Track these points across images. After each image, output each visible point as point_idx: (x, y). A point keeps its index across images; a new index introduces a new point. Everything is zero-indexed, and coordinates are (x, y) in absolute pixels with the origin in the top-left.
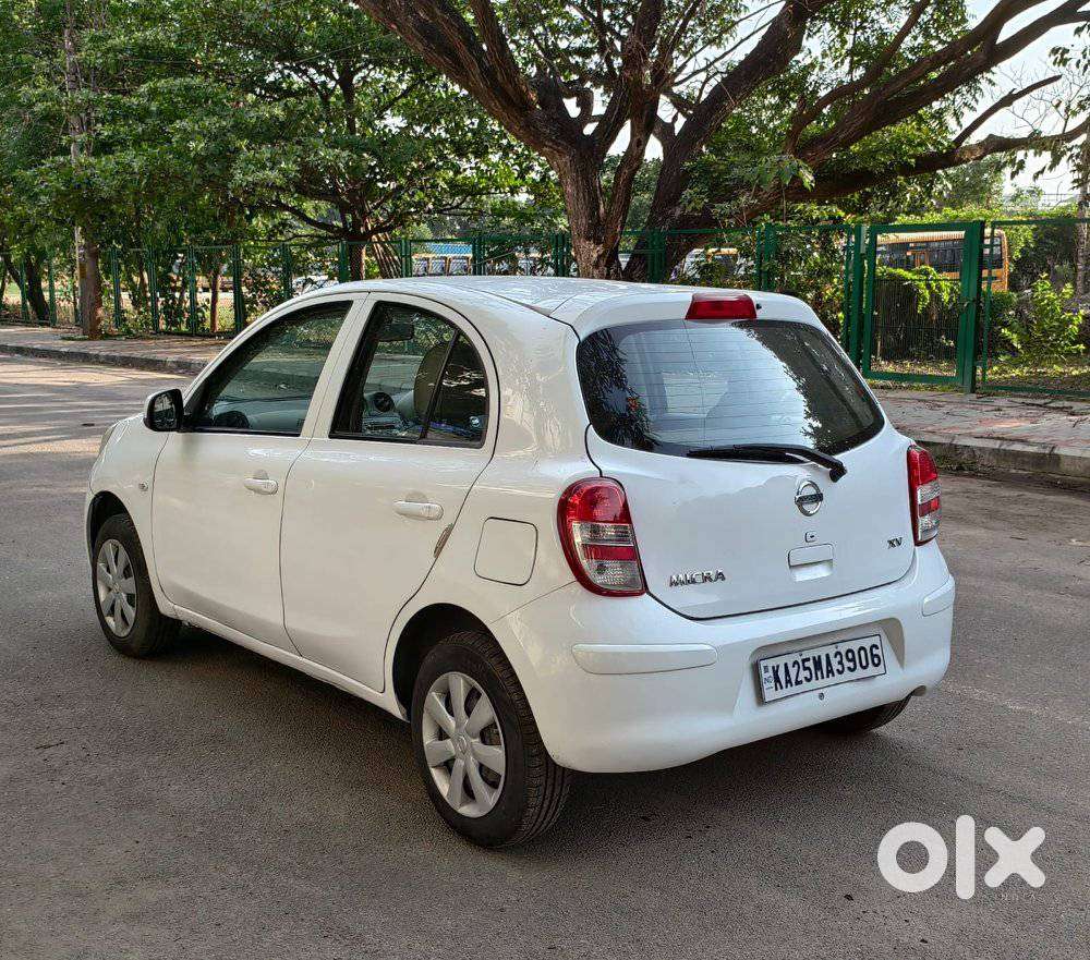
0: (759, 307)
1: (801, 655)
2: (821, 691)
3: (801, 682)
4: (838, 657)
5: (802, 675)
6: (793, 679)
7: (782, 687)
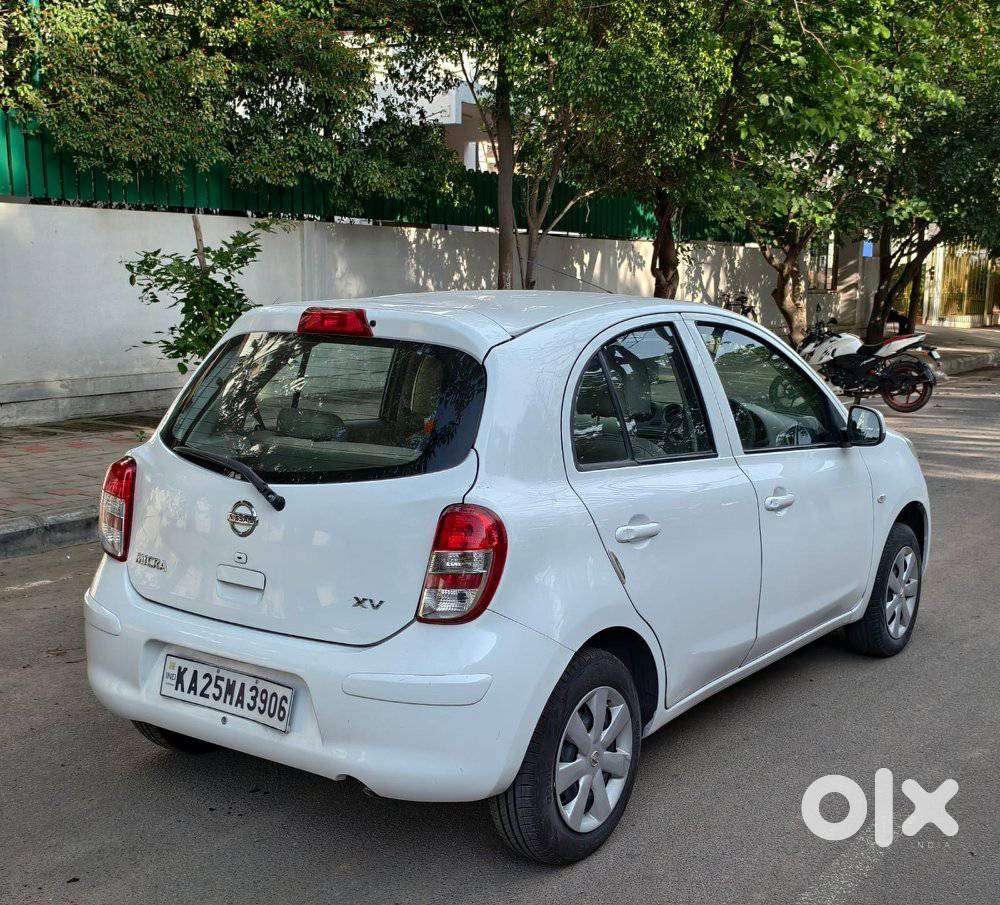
0: (373, 324)
1: (218, 672)
2: (225, 715)
3: (207, 696)
4: (254, 693)
5: (212, 690)
6: (199, 690)
7: (183, 690)
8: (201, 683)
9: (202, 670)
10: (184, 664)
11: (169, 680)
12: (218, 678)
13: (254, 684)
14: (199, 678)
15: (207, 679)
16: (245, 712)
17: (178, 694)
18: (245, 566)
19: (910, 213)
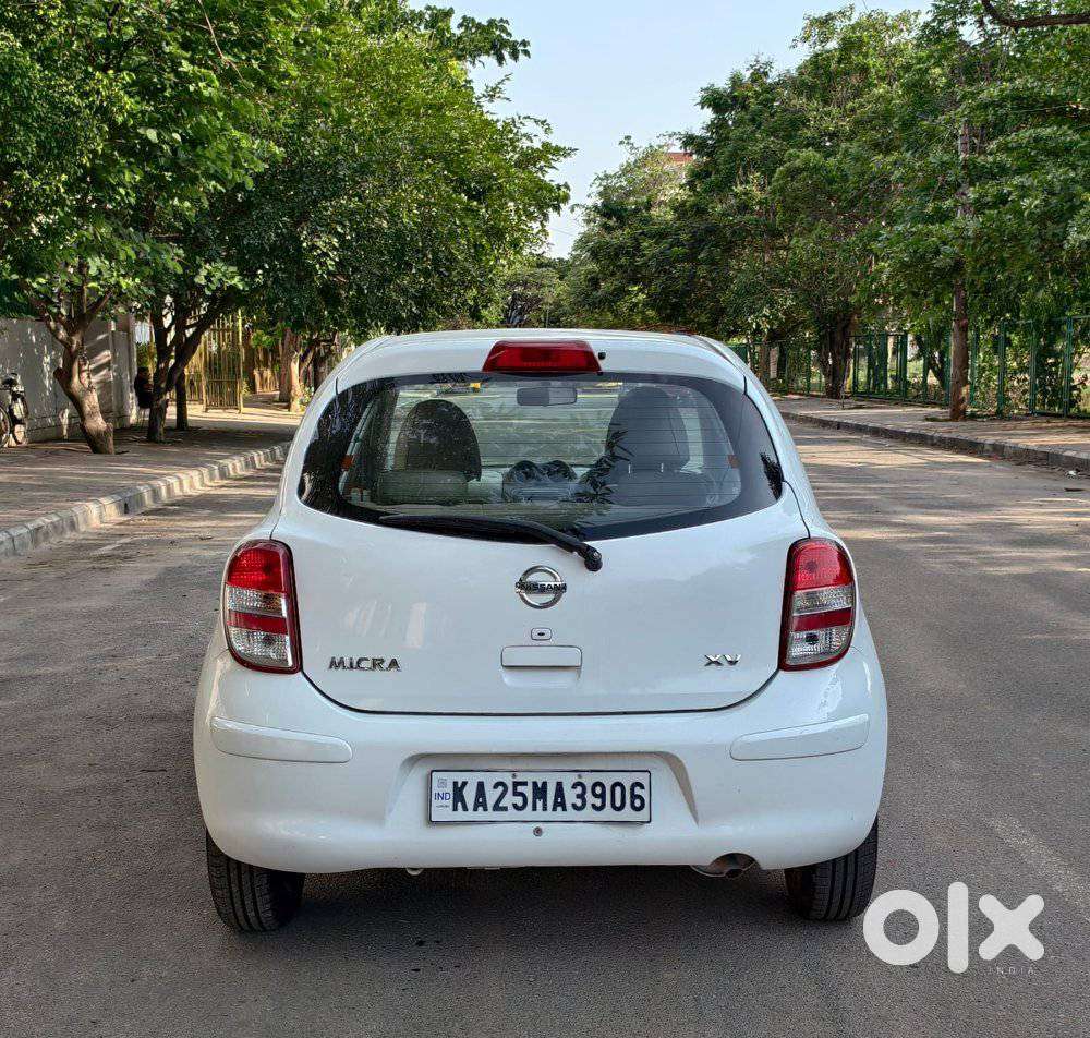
0: (602, 356)
1: (514, 776)
2: (538, 825)
3: (505, 809)
4: (579, 790)
5: (509, 800)
6: (490, 803)
7: (465, 809)
8: (492, 796)
9: (489, 780)
10: (460, 778)
11: (441, 802)
12: (516, 784)
13: (576, 779)
14: (487, 789)
15: (501, 789)
16: (571, 814)
17: (460, 815)
18: (551, 642)
19: (220, 280)
